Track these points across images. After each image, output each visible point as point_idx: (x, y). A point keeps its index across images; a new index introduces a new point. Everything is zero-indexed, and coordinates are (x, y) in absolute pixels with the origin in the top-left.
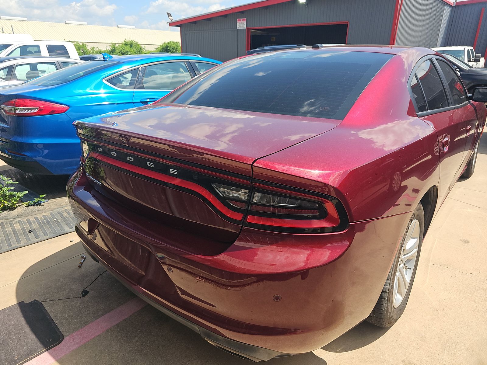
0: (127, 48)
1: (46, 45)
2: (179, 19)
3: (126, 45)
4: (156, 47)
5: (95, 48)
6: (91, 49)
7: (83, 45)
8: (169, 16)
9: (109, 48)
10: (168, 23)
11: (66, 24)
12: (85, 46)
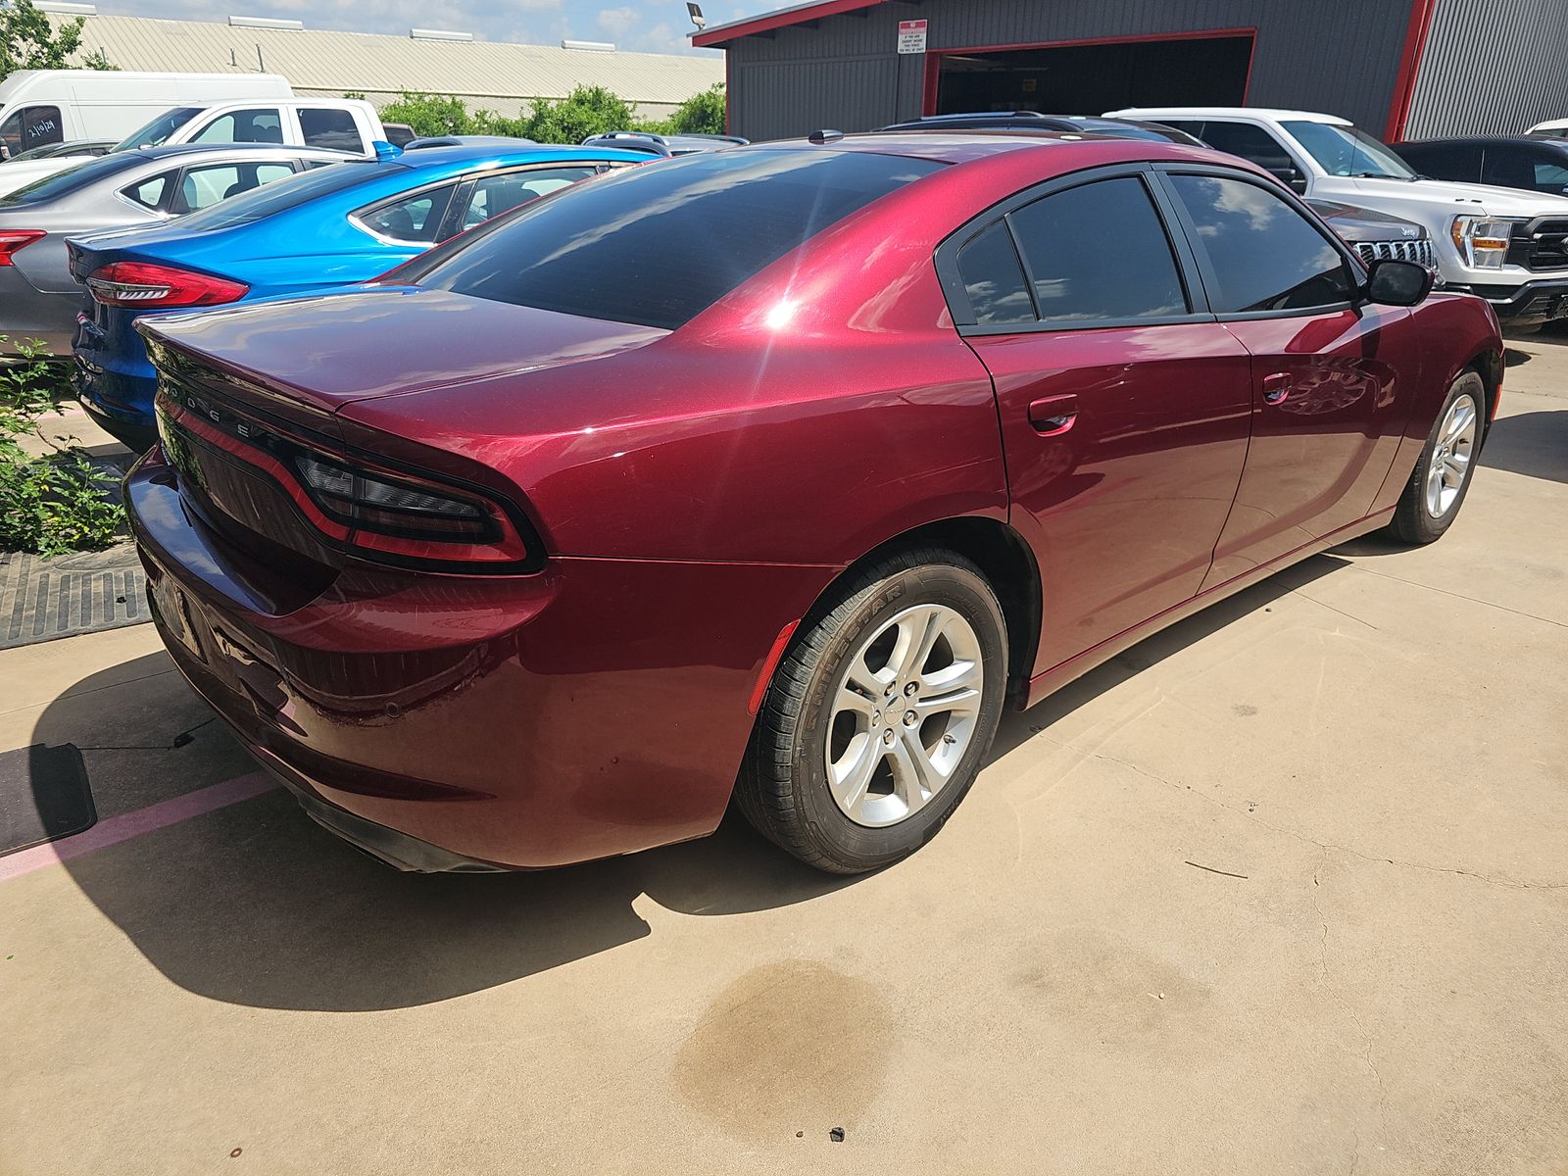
0: (582, 114)
1: (298, 110)
2: (720, 24)
3: (580, 102)
4: (673, 110)
5: (488, 114)
6: (477, 115)
7: (454, 102)
8: (692, 14)
9: (530, 114)
10: (688, 36)
11: (412, 37)
12: (460, 108)
